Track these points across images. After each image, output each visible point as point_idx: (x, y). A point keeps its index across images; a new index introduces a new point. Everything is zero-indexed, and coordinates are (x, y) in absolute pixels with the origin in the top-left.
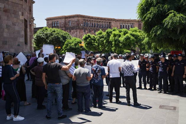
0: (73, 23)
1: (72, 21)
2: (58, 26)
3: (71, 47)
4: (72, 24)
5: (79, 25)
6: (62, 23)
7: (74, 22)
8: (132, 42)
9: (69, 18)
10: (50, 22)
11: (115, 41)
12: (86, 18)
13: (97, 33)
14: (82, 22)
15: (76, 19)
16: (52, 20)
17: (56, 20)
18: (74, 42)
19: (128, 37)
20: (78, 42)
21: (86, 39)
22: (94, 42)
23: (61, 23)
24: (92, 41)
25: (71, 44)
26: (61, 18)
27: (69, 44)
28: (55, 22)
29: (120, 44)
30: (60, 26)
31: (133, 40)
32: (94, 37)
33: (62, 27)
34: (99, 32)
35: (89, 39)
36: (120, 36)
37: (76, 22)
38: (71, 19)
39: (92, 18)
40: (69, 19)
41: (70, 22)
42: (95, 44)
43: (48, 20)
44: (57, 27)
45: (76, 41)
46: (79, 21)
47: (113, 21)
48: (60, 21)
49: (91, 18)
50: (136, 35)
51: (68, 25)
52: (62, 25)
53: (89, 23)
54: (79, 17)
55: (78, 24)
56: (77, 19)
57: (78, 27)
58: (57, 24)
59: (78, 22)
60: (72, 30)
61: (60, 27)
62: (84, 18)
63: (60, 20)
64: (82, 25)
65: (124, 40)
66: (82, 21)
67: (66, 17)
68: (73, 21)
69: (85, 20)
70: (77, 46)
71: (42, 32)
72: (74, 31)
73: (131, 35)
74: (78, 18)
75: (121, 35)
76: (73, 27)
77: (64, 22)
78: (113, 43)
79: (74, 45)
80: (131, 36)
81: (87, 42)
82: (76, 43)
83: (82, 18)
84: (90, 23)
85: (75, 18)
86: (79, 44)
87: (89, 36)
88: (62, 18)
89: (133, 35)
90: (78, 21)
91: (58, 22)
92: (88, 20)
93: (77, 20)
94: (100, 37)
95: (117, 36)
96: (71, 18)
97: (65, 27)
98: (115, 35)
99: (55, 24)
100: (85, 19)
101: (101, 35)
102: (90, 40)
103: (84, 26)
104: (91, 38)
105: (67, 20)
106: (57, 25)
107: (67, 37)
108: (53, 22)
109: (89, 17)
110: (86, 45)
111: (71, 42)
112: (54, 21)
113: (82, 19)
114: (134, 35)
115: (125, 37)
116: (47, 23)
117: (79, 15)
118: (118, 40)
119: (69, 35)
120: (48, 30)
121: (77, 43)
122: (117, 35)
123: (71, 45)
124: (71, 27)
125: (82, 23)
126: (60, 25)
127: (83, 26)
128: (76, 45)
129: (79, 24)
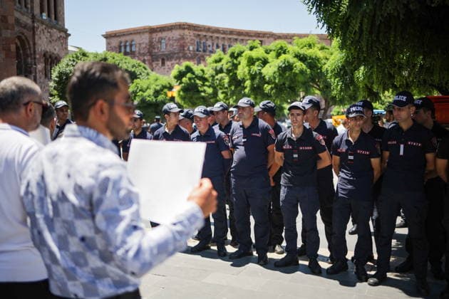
0: (170, 45)
1: (167, 38)
2: (134, 52)
3: (143, 101)
4: (168, 47)
5: (186, 49)
6: (143, 43)
7: (171, 42)
8: (301, 78)
9: (160, 31)
10: (115, 42)
11: (253, 77)
12: (201, 31)
13: (210, 60)
14: (192, 42)
15: (176, 34)
16: (119, 36)
17: (128, 38)
18: (153, 87)
19: (288, 62)
20: (164, 87)
21: (180, 76)
22: (203, 85)
23: (140, 44)
24: (198, 82)
25: (144, 92)
26: (140, 33)
27: (140, 90)
28: (126, 42)
29: (266, 85)
30: (137, 52)
31: (302, 72)
32: (203, 71)
33: (144, 55)
34: (214, 56)
35: (189, 75)
36: (265, 62)
37: (178, 40)
38: (164, 34)
39: (217, 31)
40: (160, 35)
41: (163, 41)
42: (204, 91)
43: (108, 36)
44: (132, 54)
45: (158, 83)
46: (184, 38)
47: (268, 37)
48: (137, 39)
49: (213, 32)
50: (311, 58)
51: (158, 48)
52: (144, 48)
53: (209, 43)
54: (184, 29)
55: (182, 47)
56: (180, 35)
57: (181, 55)
58: (131, 46)
59: (182, 42)
60: (168, 60)
61: (139, 53)
62: (196, 30)
63: (138, 36)
64: (191, 48)
65: (275, 73)
66: (192, 40)
67: (152, 30)
68: (169, 39)
69: (199, 35)
70: (161, 98)
71: (74, 61)
72: (172, 64)
73: (298, 56)
74: (181, 32)
75: (270, 60)
76: (169, 54)
77: (147, 41)
78: (248, 83)
79: (152, 94)
80: (295, 60)
81: (183, 85)
82: (158, 88)
83: (191, 32)
84: (211, 44)
85: (174, 31)
86: (166, 90)
87: (189, 69)
88: (143, 33)
89: (302, 58)
90: (182, 38)
91: (133, 43)
92: (205, 36)
93: (179, 37)
94: (216, 70)
95: (257, 63)
96: (164, 30)
97: (150, 53)
98: (251, 62)
99: (125, 46)
100: (199, 33)
101: (219, 65)
102: (190, 79)
103: (198, 50)
104: (193, 73)
105: (156, 36)
106: (131, 50)
107: (138, 73)
108: (121, 42)
109: (209, 29)
110: (181, 93)
111: (145, 87)
112: (123, 39)
113: (192, 34)
114: (306, 59)
115: (279, 62)
116: (108, 44)
117: (184, 25)
118: (260, 74)
119: (145, 69)
120: (88, 57)
121: (162, 90)
122: (258, 59)
123: (145, 94)
124: (164, 55)
125: (192, 44)
126: (137, 49)
127: (194, 51)
128: (157, 93)
129: (184, 47)
